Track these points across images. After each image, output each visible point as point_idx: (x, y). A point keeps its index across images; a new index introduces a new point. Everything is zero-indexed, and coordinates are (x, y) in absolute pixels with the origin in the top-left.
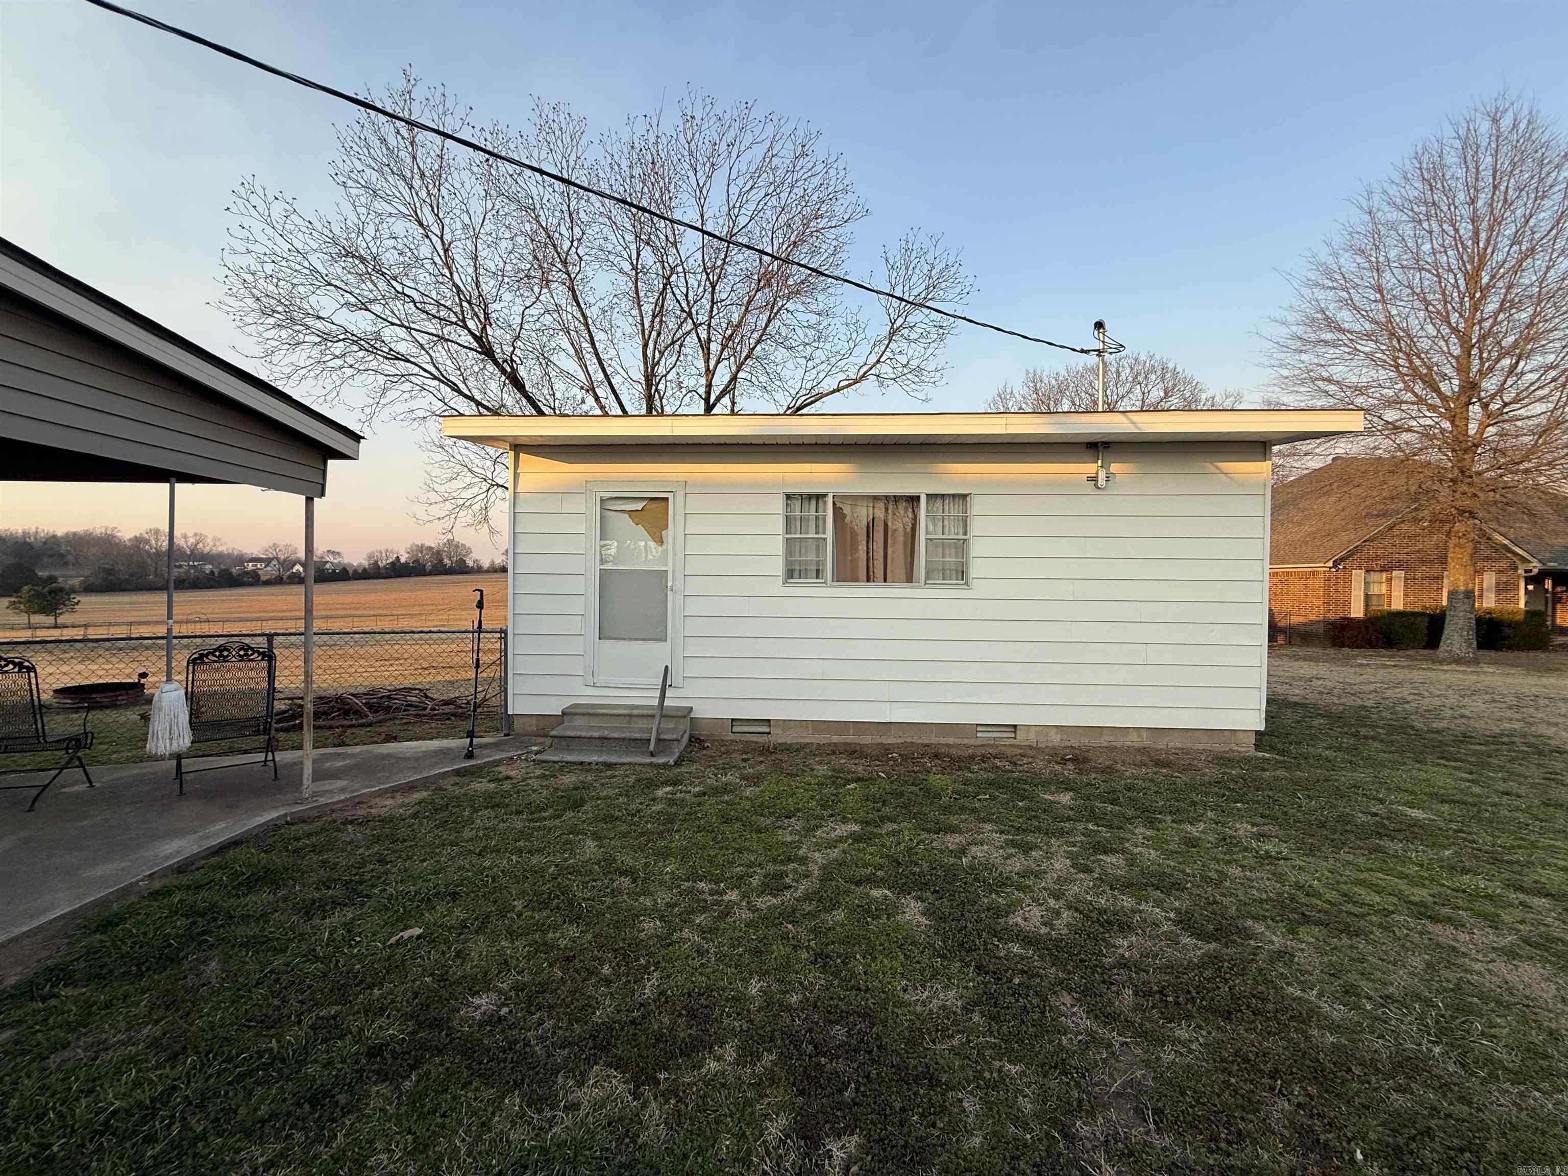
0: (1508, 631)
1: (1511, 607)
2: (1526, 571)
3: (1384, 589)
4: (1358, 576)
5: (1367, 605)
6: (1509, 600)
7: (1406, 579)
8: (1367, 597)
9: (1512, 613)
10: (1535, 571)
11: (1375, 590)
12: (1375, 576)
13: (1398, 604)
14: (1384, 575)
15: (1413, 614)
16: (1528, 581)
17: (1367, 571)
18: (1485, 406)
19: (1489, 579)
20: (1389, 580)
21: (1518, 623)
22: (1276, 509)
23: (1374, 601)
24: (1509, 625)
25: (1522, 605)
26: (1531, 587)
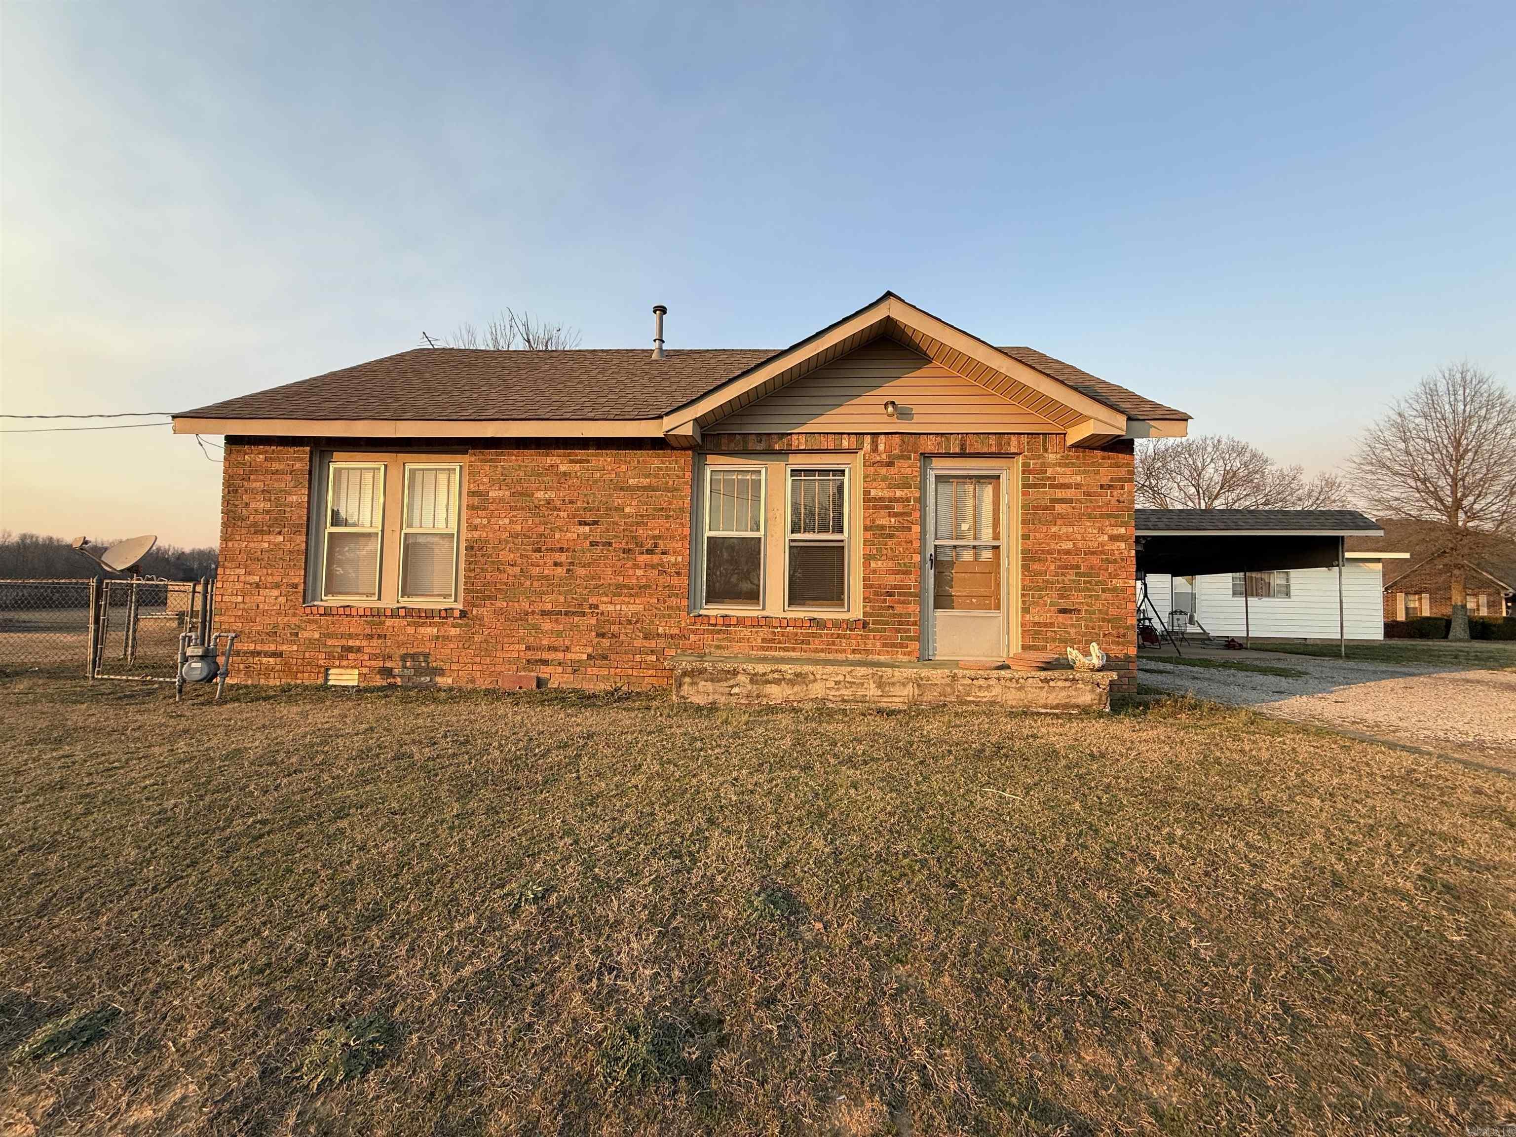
0: (1495, 629)
1: (1497, 615)
2: (1506, 595)
3: (1417, 604)
4: (1400, 596)
5: (1407, 613)
6: (1495, 612)
7: (1430, 599)
8: (1407, 609)
9: (1497, 619)
10: (1511, 595)
11: (1412, 605)
12: (1411, 597)
13: (1426, 613)
14: (1417, 597)
15: (1435, 619)
16: (1507, 600)
17: (1406, 594)
18: (1466, 513)
19: (1483, 599)
20: (1420, 599)
21: (1499, 626)
22: (1384, 575)
23: (1411, 611)
24: (1495, 625)
25: (1504, 614)
26: (1509, 604)
